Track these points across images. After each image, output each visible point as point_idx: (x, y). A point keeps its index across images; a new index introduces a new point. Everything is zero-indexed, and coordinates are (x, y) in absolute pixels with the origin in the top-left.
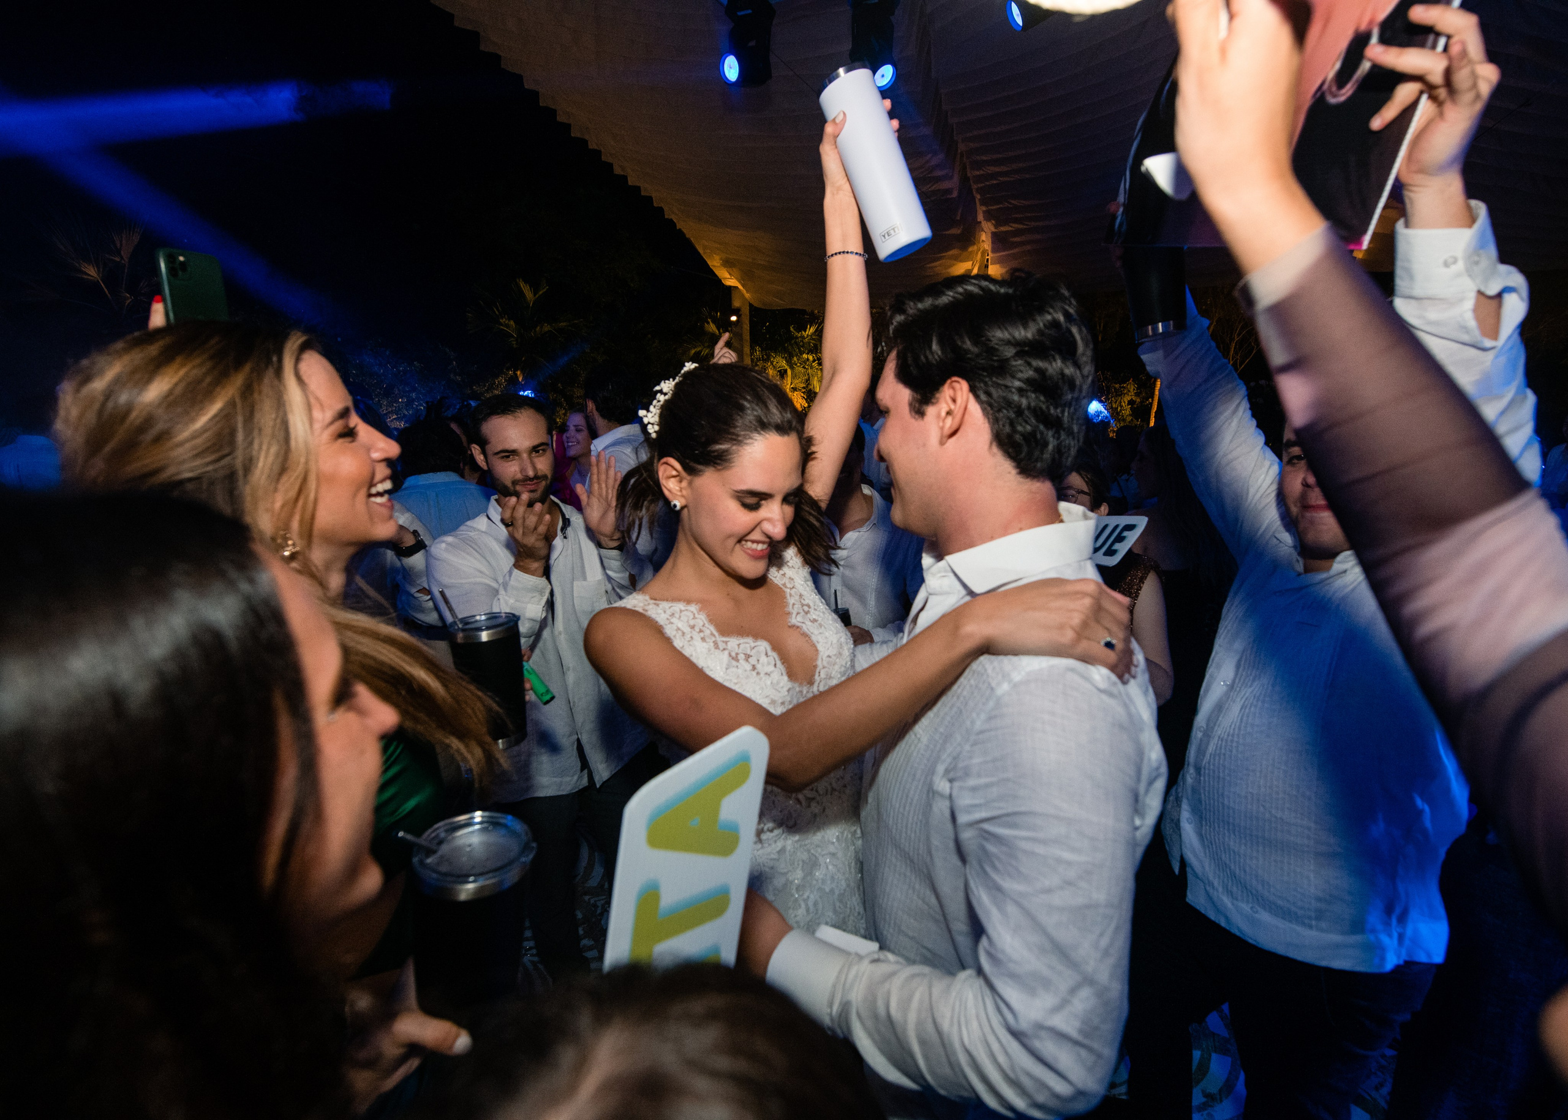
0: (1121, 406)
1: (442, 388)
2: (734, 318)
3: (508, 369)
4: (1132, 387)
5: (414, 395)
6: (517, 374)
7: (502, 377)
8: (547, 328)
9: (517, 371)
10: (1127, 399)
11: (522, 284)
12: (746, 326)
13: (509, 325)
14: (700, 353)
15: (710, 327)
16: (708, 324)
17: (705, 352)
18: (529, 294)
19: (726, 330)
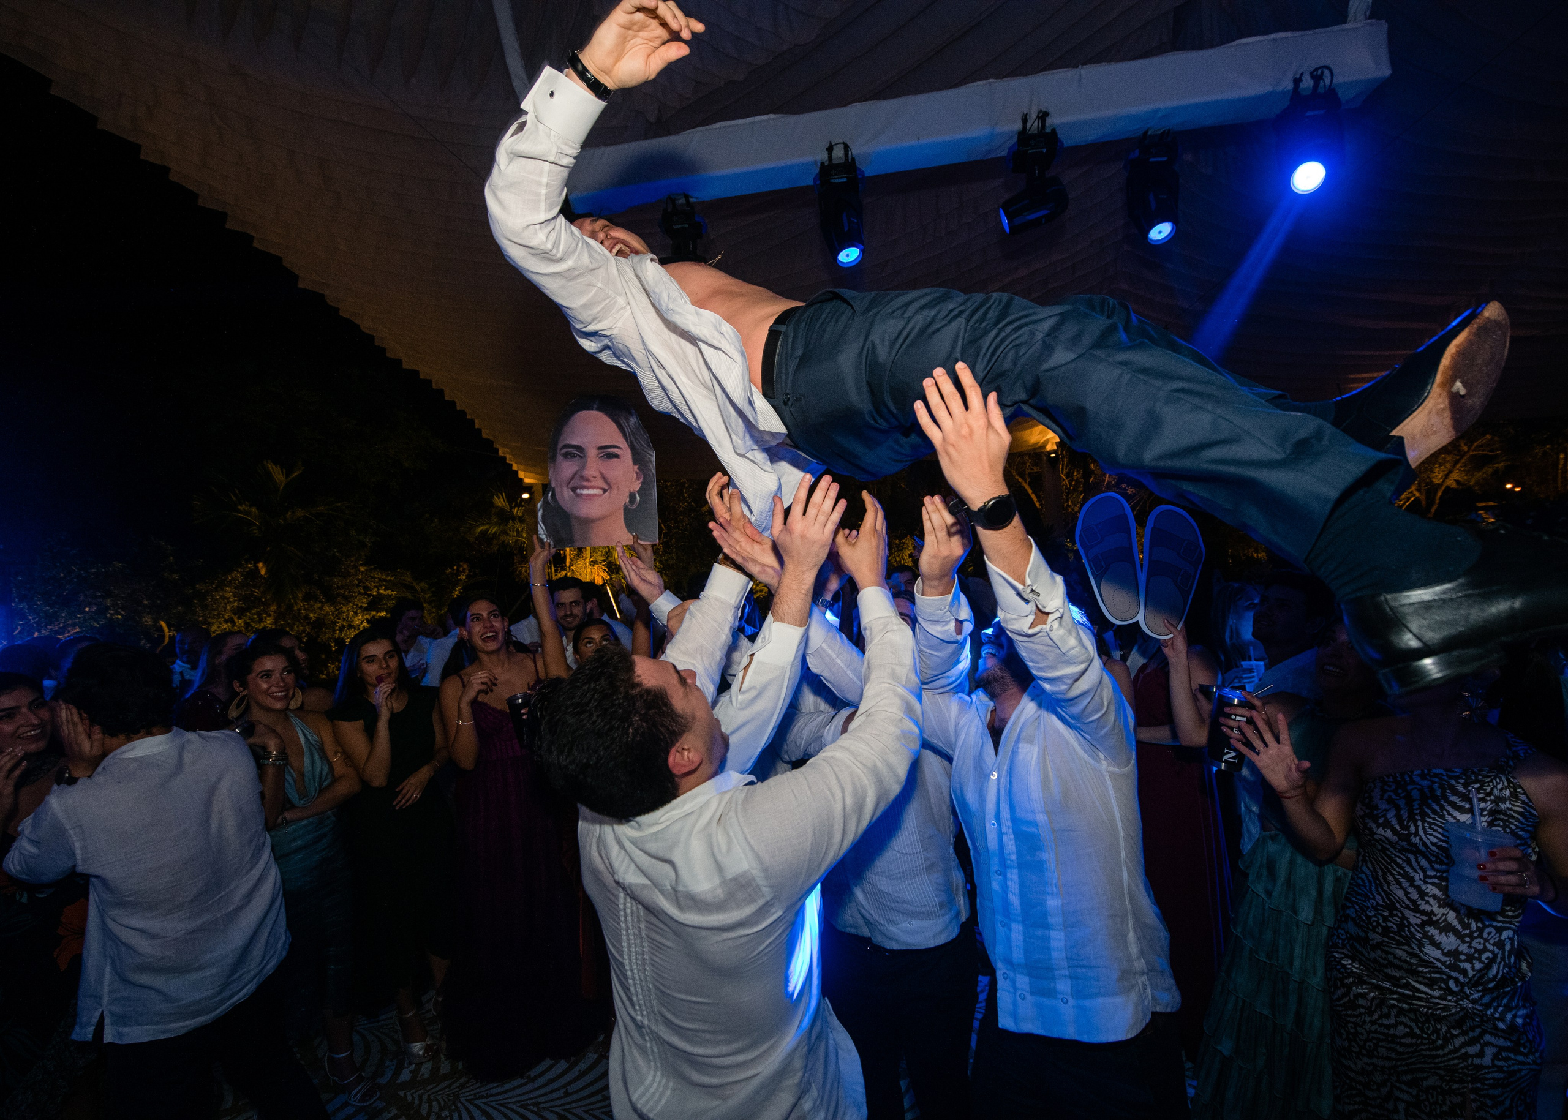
1: (151, 589)
2: (526, 496)
3: (248, 561)
5: (109, 602)
6: (258, 567)
7: (238, 572)
8: (300, 513)
9: (258, 563)
10: (907, 552)
11: (270, 466)
13: (249, 512)
14: (487, 530)
15: (500, 501)
16: (499, 498)
17: (494, 529)
18: (279, 476)
19: (519, 505)
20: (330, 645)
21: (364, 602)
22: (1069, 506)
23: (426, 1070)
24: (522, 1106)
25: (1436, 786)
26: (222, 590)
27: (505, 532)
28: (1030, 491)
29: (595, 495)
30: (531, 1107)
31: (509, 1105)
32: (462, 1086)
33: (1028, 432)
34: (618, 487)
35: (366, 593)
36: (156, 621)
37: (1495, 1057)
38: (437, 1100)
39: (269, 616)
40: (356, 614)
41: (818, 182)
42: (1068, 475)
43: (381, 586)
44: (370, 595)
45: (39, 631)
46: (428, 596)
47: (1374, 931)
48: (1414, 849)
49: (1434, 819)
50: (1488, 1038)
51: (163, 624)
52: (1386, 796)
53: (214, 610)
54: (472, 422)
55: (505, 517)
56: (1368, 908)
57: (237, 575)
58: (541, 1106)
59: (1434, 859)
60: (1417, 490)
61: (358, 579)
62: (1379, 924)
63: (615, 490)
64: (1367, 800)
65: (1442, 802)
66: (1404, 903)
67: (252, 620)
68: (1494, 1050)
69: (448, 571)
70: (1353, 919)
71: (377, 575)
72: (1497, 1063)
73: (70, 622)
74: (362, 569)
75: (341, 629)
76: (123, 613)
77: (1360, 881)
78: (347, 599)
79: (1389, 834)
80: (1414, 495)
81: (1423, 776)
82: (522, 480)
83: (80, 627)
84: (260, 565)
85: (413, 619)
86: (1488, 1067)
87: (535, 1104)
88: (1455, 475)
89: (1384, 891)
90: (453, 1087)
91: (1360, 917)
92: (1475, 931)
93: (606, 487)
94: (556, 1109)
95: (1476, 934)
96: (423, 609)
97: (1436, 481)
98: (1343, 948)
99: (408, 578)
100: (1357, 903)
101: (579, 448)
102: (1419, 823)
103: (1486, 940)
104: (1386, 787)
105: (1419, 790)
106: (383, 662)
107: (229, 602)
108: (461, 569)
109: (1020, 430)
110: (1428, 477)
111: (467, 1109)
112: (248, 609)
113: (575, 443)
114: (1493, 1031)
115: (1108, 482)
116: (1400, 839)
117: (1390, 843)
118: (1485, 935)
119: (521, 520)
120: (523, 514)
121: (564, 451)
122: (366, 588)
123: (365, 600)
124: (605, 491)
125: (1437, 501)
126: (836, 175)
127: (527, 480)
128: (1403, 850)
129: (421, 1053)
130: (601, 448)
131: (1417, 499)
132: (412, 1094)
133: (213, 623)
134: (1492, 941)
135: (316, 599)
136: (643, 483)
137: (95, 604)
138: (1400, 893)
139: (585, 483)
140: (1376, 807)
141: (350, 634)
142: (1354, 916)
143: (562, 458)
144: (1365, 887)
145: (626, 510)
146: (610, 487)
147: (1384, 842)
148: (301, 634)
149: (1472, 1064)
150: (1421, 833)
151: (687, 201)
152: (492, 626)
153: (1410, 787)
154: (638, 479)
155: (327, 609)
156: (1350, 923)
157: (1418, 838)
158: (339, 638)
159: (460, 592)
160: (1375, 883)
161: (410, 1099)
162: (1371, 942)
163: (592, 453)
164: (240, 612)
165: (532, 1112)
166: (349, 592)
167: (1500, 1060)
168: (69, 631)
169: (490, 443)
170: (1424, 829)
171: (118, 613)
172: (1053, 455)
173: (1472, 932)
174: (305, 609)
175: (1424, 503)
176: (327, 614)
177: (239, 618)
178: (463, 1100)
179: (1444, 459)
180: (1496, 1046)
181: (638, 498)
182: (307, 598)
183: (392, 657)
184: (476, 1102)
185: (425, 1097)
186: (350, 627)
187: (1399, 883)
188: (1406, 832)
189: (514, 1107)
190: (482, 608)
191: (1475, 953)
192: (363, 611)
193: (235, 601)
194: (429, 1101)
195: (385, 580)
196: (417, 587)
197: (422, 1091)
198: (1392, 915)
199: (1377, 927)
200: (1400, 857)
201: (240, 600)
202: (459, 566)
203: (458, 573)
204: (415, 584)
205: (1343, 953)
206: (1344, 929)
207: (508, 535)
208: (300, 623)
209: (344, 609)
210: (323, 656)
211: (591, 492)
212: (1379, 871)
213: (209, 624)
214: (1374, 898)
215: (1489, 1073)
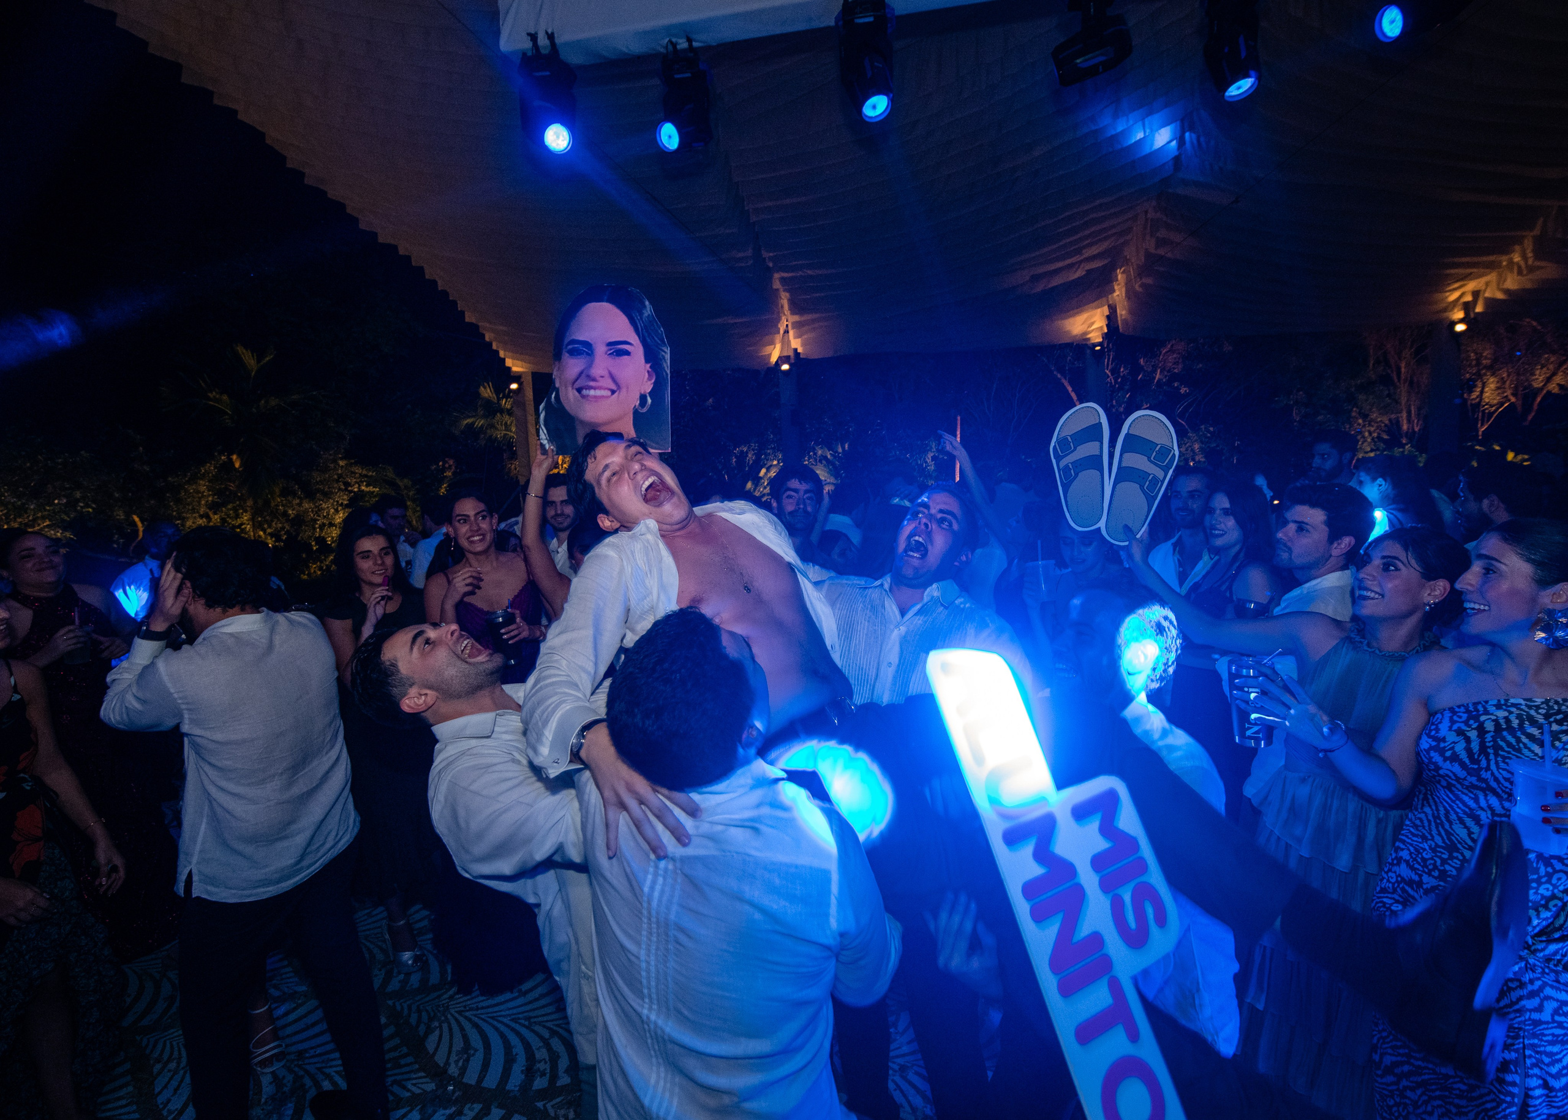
0: (926, 462)
1: (121, 481)
2: (514, 386)
3: (221, 453)
4: (934, 444)
5: (78, 495)
6: (232, 459)
7: (211, 464)
8: (273, 402)
9: (232, 454)
10: (930, 455)
11: (240, 349)
12: (529, 394)
13: (220, 399)
14: (473, 423)
15: (487, 392)
16: (485, 388)
17: (480, 423)
18: (250, 360)
19: (507, 397)
20: (310, 544)
21: (345, 499)
22: (1112, 406)
23: (415, 980)
24: (512, 1020)
25: (1512, 718)
26: (196, 483)
27: (492, 426)
28: (1070, 389)
29: (602, 397)
30: (523, 1021)
31: (499, 1019)
32: (451, 998)
33: (1071, 320)
34: (628, 388)
35: (346, 489)
36: (128, 515)
37: (1556, 1012)
38: (427, 1011)
39: (246, 511)
40: (337, 511)
41: (841, 23)
42: (1113, 372)
43: (362, 482)
44: (351, 492)
45: (7, 523)
46: (411, 493)
47: (1429, 874)
48: (1484, 785)
49: (1509, 752)
50: (1548, 991)
51: (136, 519)
52: (1455, 727)
53: (188, 504)
54: (455, 303)
55: (492, 409)
56: (1424, 850)
57: (210, 468)
58: (532, 1020)
59: (1505, 796)
60: (1513, 394)
61: (338, 474)
62: (1435, 867)
63: (624, 390)
64: (1433, 733)
65: (1519, 734)
66: (1466, 844)
67: (228, 516)
68: (1555, 1004)
69: (434, 467)
70: (1407, 862)
71: (358, 470)
72: (1557, 1018)
73: (40, 515)
74: (341, 463)
75: (322, 527)
76: (94, 506)
77: (1418, 822)
78: (327, 495)
79: (1456, 768)
80: (1509, 400)
81: (1499, 706)
82: (509, 369)
83: (50, 520)
84: (234, 457)
85: (395, 517)
86: (1547, 1023)
87: (526, 1019)
88: (1559, 379)
89: (1446, 831)
90: (443, 998)
91: (1415, 860)
92: (1544, 876)
93: (614, 387)
94: (549, 1024)
95: (1544, 880)
96: (406, 508)
97: (1536, 385)
98: (1393, 893)
99: (390, 474)
100: (1411, 845)
101: (588, 345)
102: (1492, 757)
103: (1555, 886)
104: (1455, 718)
105: (1493, 721)
106: (378, 558)
107: (203, 496)
108: (447, 465)
109: (1063, 319)
110: (1527, 380)
111: (457, 1020)
112: (224, 504)
113: (581, 338)
114: (1555, 984)
115: (1159, 380)
116: (1469, 774)
117: (1458, 779)
118: (1554, 881)
119: (510, 413)
120: (512, 407)
121: (570, 347)
122: (347, 484)
123: (345, 497)
124: (613, 392)
125: (1535, 407)
126: (861, 13)
127: (515, 369)
128: (1472, 787)
129: (410, 962)
130: (610, 344)
131: (1512, 405)
132: (401, 1004)
133: (188, 518)
134: (1561, 888)
135: (294, 495)
136: (655, 383)
137: (64, 496)
138: (1463, 833)
139: (592, 384)
140: (1444, 740)
141: (331, 532)
142: (1408, 858)
143: (567, 355)
144: (1424, 827)
145: (636, 412)
146: (619, 387)
147: (1450, 777)
148: (279, 531)
149: (1530, 1019)
150: (1493, 767)
151: (690, 45)
152: (480, 529)
153: (1483, 718)
154: (649, 379)
155: (306, 505)
156: (1403, 866)
157: (1489, 772)
158: (320, 536)
159: (446, 490)
160: (1435, 822)
161: (398, 1008)
162: (1425, 886)
163: (600, 350)
164: (215, 507)
165: (524, 1026)
166: (329, 488)
167: (1559, 1015)
168: (39, 525)
169: (474, 327)
170: (1497, 763)
171: (88, 506)
172: (1098, 348)
173: (1540, 878)
174: (283, 505)
175: (1519, 408)
176: (306, 511)
177: (215, 513)
178: (453, 1011)
179: (1548, 359)
180: (1557, 1000)
181: (649, 400)
182: (285, 493)
183: (387, 554)
184: (467, 1014)
185: (414, 1008)
186: (331, 525)
187: (1462, 822)
188: (1476, 767)
189: (505, 1020)
190: (468, 507)
191: (1541, 900)
192: (343, 509)
193: (209, 495)
194: (419, 1011)
195: (366, 476)
196: (400, 484)
197: (411, 1001)
198: (1451, 858)
199: (1433, 870)
200: (1466, 795)
201: (215, 495)
202: (445, 462)
203: (444, 470)
204: (398, 481)
205: (1394, 899)
206: (1395, 872)
207: (497, 429)
208: (278, 519)
209: (324, 506)
210: (304, 556)
211: (598, 393)
212: (1441, 809)
213: (184, 519)
214: (1433, 839)
215: (1547, 1029)
